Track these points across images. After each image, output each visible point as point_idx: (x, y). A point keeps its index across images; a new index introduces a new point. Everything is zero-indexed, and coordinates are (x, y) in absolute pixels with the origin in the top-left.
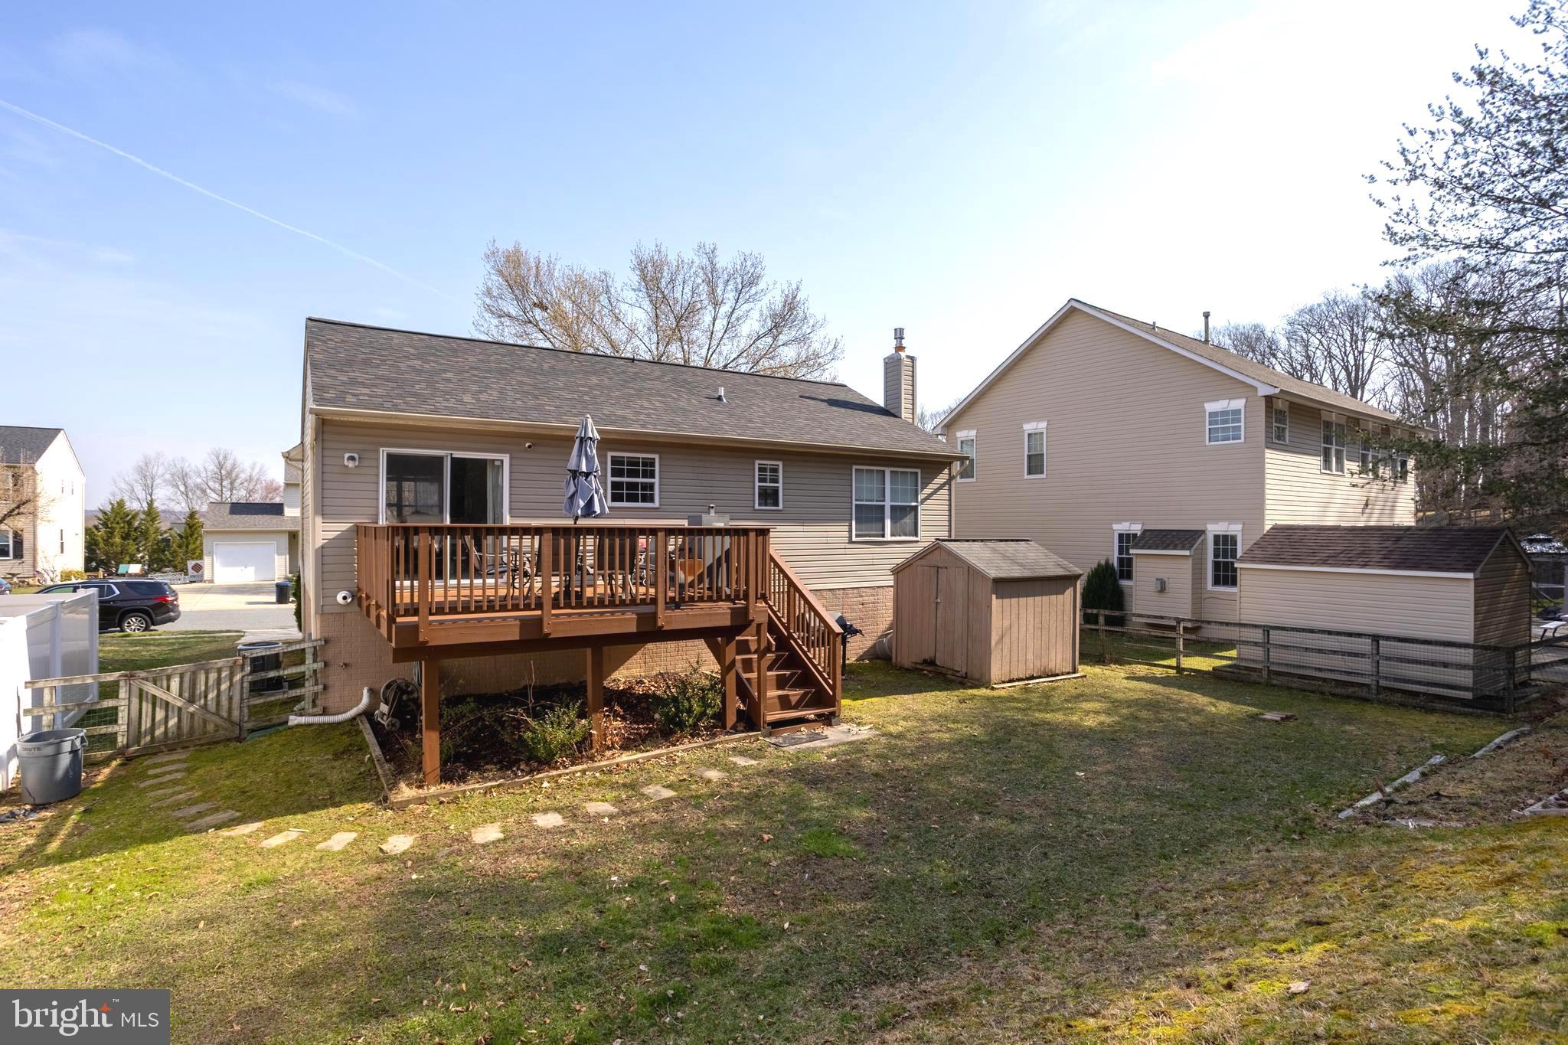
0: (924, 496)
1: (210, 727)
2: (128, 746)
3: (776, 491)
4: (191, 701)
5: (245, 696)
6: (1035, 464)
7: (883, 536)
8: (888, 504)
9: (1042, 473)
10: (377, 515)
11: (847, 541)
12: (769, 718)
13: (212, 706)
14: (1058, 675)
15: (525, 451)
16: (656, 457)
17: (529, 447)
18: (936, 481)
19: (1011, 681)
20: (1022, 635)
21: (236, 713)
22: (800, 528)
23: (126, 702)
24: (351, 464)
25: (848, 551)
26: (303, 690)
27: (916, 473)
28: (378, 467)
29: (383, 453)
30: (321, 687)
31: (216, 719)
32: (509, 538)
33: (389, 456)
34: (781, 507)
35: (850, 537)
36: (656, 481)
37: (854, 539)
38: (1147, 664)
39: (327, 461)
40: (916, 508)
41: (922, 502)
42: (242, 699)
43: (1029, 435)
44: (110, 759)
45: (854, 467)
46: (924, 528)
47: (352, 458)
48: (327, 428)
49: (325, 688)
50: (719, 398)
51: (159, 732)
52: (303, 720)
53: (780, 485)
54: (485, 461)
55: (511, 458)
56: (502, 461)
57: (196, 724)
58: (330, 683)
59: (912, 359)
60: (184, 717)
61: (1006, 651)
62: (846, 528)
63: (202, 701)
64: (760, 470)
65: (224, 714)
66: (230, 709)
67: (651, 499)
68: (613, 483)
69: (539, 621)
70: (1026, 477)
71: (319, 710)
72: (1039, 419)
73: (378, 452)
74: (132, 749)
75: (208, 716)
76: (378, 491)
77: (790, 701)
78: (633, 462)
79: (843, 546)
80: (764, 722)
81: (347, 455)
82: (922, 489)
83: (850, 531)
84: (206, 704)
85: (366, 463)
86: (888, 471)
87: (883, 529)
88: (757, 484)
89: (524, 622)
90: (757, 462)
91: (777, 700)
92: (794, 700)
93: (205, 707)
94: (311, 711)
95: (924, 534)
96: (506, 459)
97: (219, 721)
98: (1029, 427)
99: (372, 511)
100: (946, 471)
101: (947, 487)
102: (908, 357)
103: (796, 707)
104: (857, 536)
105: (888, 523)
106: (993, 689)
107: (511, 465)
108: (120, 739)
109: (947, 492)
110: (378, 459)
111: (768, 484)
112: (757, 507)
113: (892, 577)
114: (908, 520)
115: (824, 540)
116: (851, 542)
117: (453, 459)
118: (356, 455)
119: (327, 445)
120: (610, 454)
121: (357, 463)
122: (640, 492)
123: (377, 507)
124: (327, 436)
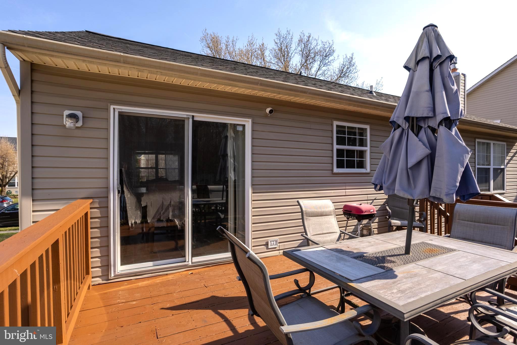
0: (507, 161)
7: (489, 190)
8: (492, 167)
15: (266, 116)
16: (368, 127)
17: (271, 112)
18: (512, 151)
24: (69, 123)
27: (505, 145)
28: (108, 129)
29: (114, 112)
33: (123, 117)
36: (367, 149)
39: (37, 119)
40: (503, 169)
41: (507, 166)
45: (477, 140)
46: (507, 184)
47: (72, 116)
48: (37, 76)
54: (224, 126)
55: (253, 123)
56: (244, 126)
68: (338, 150)
73: (107, 110)
78: (352, 131)
81: (66, 112)
82: (507, 156)
85: (91, 124)
86: (492, 143)
87: (489, 185)
95: (507, 187)
96: (248, 123)
99: (100, 183)
100: (516, 144)
105: (492, 181)
107: (253, 130)
110: (107, 120)
114: (500, 179)
117: (194, 122)
118: (79, 114)
119: (37, 98)
120: (336, 123)
121: (80, 124)
122: (345, 159)
123: (107, 178)
124: (37, 87)
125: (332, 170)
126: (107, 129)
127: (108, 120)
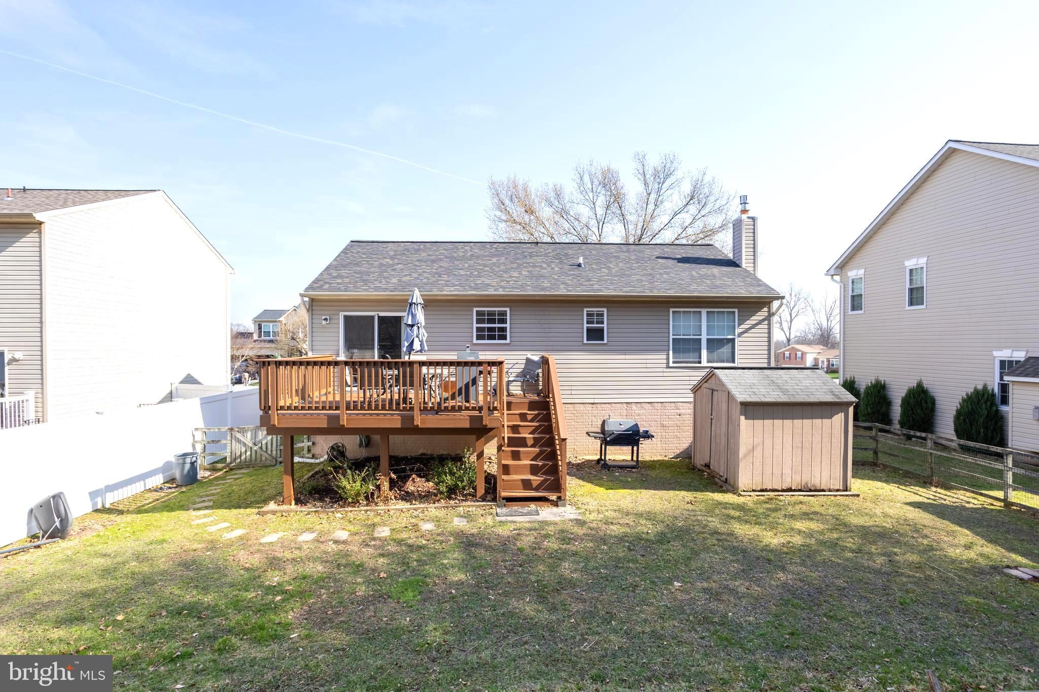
0: (741, 331)
1: (263, 459)
2: (231, 463)
3: (602, 330)
4: (255, 444)
5: (279, 444)
6: (916, 296)
7: (700, 362)
8: (704, 338)
9: (922, 304)
10: (339, 350)
11: (665, 366)
12: (504, 494)
13: (264, 448)
14: (823, 490)
16: (508, 310)
18: (754, 318)
19: (762, 491)
20: (777, 452)
21: (274, 452)
22: (623, 357)
23: (230, 442)
24: (324, 322)
25: (665, 374)
26: (303, 444)
27: (734, 312)
29: (342, 315)
30: (311, 443)
31: (265, 454)
32: (334, 368)
33: (346, 317)
34: (605, 341)
35: (668, 363)
36: (508, 325)
37: (671, 365)
38: (973, 492)
39: (314, 321)
40: (733, 340)
41: (740, 335)
42: (277, 446)
43: (911, 271)
44: (224, 468)
45: (671, 310)
46: (740, 356)
47: (326, 319)
48: (314, 304)
49: (313, 444)
50: (579, 265)
51: (243, 457)
52: (301, 460)
53: (605, 325)
54: (399, 317)
57: (258, 457)
58: (317, 441)
59: (753, 219)
60: (253, 451)
61: (758, 464)
62: (665, 357)
63: (260, 445)
64: (588, 315)
65: (269, 452)
66: (272, 451)
67: (504, 338)
68: (477, 328)
69: (337, 417)
70: (907, 308)
71: (310, 455)
72: (919, 256)
73: (339, 314)
74: (232, 465)
75: (262, 452)
76: (339, 337)
77: (531, 485)
78: (491, 313)
79: (661, 370)
80: (500, 497)
81: (323, 318)
82: (739, 325)
83: (668, 359)
84: (261, 446)
85: (333, 321)
86: (704, 312)
87: (700, 357)
88: (586, 325)
89: (330, 417)
90: (585, 310)
91: (520, 483)
92: (535, 484)
93: (261, 448)
94: (307, 456)
95: (740, 361)
97: (267, 456)
98: (910, 263)
99: (336, 348)
100: (766, 309)
101: (766, 322)
102: (749, 218)
103: (537, 489)
104: (674, 362)
105: (704, 353)
106: (740, 495)
108: (228, 459)
109: (766, 327)
111: (595, 325)
112: (585, 341)
113: (692, 395)
114: (726, 350)
115: (644, 366)
116: (668, 367)
117: (379, 317)
118: (328, 317)
119: (314, 312)
120: (475, 309)
121: (328, 322)
122: (497, 333)
123: (339, 346)
124: (314, 308)
125: (472, 341)
126: (339, 323)
127: (339, 319)
